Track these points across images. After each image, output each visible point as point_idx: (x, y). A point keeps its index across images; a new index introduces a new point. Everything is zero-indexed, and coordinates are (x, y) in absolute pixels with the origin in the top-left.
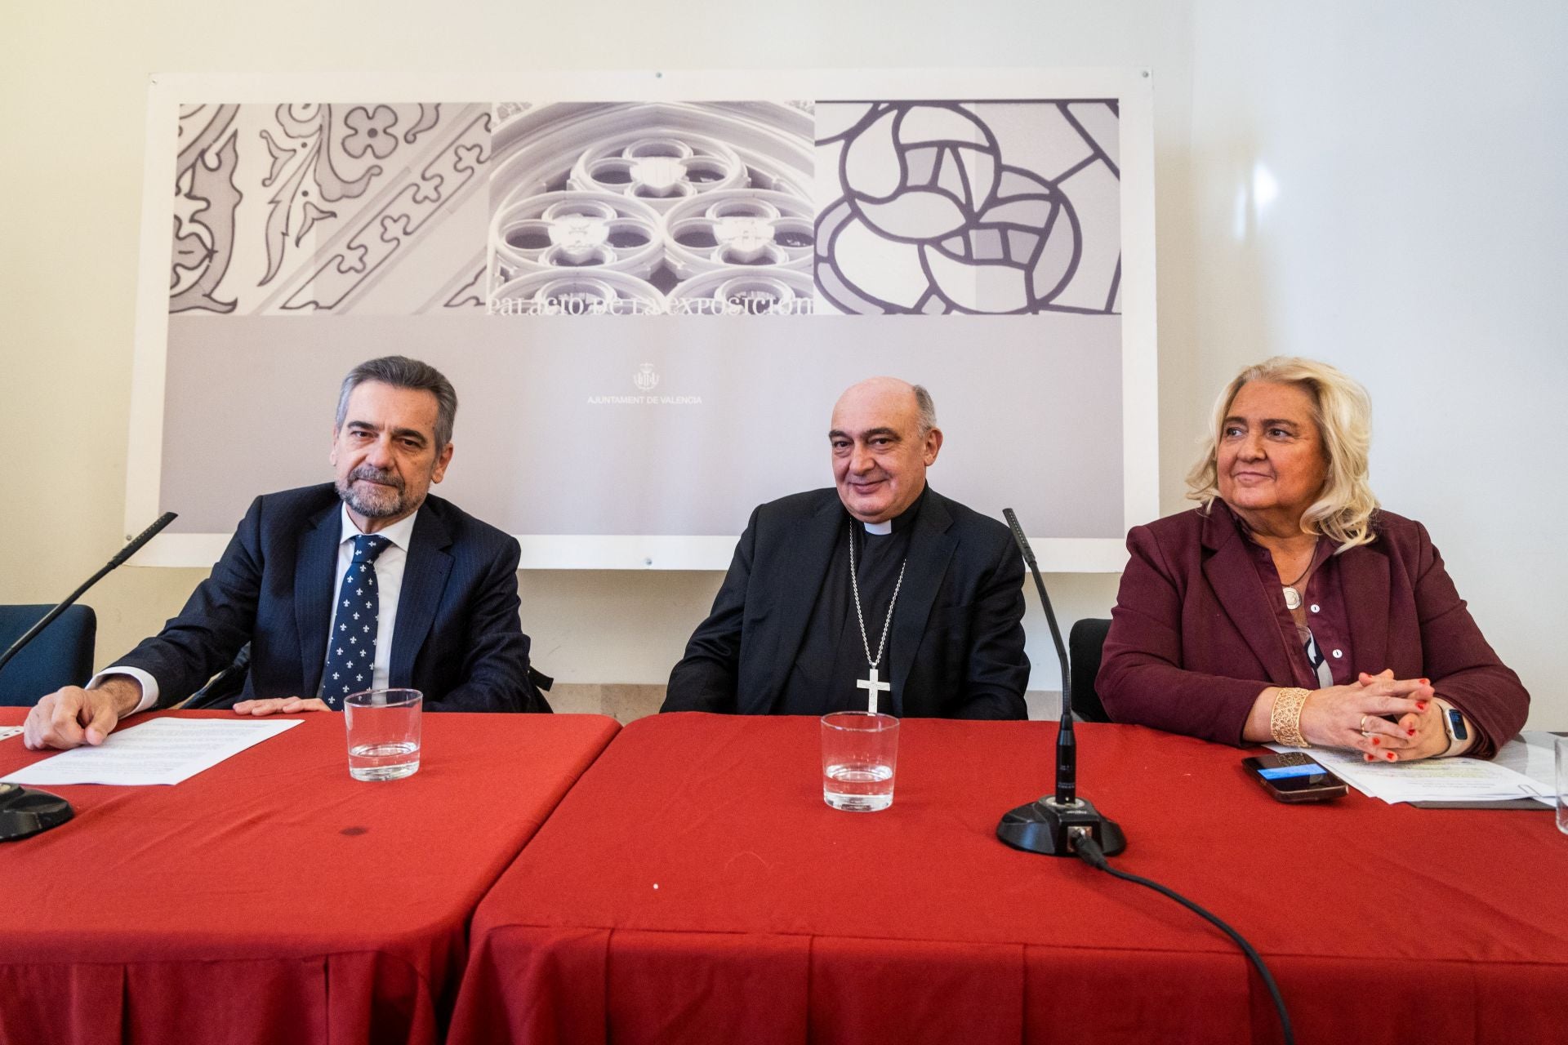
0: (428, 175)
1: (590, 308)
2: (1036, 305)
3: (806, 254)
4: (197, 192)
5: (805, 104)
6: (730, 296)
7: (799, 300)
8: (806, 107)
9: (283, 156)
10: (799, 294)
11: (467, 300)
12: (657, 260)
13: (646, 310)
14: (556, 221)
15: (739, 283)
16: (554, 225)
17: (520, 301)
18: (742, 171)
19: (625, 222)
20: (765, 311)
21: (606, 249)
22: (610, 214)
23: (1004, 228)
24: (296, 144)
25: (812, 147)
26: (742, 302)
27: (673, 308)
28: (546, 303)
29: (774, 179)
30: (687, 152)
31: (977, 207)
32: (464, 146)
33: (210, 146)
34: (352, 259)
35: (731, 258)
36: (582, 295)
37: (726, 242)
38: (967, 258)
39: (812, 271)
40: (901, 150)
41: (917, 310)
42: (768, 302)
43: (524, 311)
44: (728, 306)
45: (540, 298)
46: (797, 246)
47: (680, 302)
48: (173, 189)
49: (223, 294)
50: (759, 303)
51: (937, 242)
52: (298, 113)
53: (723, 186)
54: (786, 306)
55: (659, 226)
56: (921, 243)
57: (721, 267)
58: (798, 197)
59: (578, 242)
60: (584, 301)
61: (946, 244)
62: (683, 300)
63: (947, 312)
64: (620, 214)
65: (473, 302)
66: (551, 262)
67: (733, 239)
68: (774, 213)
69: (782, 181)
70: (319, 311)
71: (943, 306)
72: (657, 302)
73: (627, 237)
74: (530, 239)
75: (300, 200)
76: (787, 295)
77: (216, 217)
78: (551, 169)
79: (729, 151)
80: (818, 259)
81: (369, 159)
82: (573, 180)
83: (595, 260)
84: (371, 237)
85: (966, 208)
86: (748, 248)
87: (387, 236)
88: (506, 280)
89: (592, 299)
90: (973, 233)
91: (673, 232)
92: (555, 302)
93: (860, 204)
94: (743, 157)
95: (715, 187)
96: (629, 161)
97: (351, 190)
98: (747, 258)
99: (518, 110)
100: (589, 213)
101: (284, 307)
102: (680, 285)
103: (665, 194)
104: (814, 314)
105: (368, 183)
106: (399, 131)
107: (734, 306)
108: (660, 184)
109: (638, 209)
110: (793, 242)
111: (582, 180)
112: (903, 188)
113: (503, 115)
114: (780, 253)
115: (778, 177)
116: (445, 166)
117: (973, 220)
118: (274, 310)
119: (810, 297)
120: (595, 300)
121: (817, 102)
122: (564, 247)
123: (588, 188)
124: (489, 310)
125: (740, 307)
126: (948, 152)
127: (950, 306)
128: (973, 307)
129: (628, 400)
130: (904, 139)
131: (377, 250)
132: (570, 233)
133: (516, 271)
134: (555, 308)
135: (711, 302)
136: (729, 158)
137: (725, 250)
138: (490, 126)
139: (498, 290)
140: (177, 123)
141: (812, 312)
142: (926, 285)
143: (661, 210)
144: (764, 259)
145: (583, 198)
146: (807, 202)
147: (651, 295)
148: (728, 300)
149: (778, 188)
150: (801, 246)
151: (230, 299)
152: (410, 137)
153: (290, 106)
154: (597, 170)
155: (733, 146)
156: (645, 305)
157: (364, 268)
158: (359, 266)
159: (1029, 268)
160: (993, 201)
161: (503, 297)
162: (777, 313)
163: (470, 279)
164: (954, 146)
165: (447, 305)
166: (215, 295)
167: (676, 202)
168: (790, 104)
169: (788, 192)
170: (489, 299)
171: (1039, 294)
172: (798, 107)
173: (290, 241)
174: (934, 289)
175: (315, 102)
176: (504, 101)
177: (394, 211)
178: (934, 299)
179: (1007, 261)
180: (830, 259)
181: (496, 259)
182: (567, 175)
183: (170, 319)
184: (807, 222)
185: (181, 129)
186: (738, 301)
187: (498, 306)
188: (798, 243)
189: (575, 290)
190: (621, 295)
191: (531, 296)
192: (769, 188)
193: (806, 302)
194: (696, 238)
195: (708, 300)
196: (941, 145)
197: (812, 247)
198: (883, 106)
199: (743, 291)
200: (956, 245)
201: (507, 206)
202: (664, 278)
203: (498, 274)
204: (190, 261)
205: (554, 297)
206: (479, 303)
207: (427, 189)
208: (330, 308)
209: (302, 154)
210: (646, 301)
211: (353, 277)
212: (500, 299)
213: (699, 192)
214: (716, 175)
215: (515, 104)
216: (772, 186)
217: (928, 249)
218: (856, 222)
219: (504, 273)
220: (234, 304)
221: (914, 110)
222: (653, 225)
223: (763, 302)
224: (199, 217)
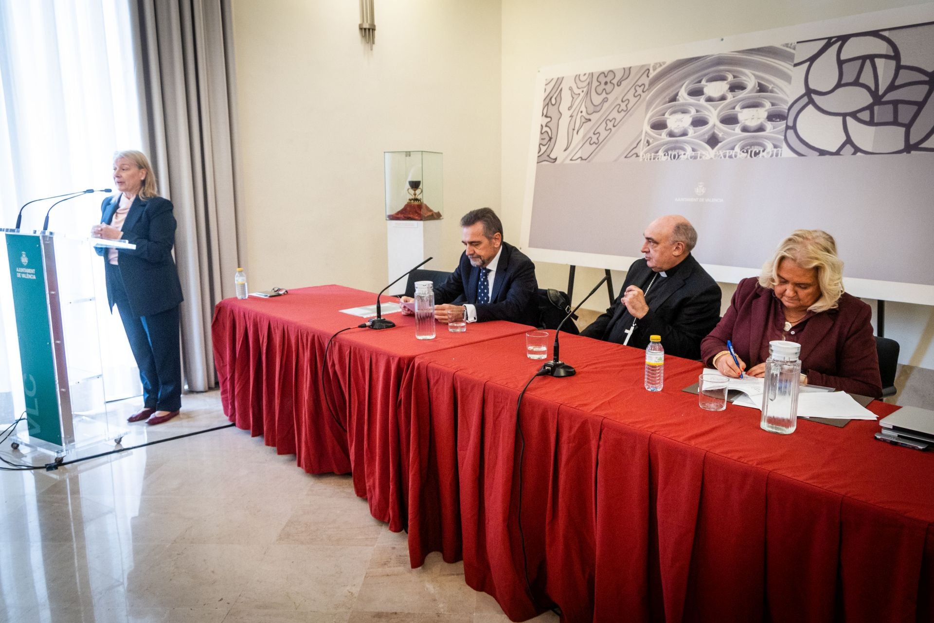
0: (624, 100)
1: (680, 157)
2: (909, 148)
3: (782, 125)
4: (548, 115)
5: (791, 44)
6: (742, 149)
7: (775, 150)
8: (792, 46)
9: (575, 97)
10: (775, 147)
11: (632, 155)
12: (711, 133)
13: (704, 157)
14: (670, 117)
15: (746, 142)
16: (669, 118)
17: (653, 154)
18: (755, 84)
19: (699, 115)
20: (758, 156)
21: (689, 128)
22: (693, 111)
23: (895, 103)
24: (579, 91)
25: (791, 67)
26: (747, 152)
27: (715, 156)
28: (663, 155)
29: (770, 87)
30: (730, 77)
31: (881, 92)
32: (638, 85)
33: (553, 96)
34: (594, 139)
35: (745, 129)
36: (677, 151)
37: (743, 122)
38: (871, 123)
39: (784, 134)
40: (841, 63)
41: (838, 153)
42: (759, 151)
43: (654, 159)
44: (740, 154)
45: (661, 153)
46: (777, 121)
47: (719, 153)
48: (541, 114)
49: (553, 156)
50: (755, 152)
51: (854, 115)
52: (582, 78)
53: (745, 93)
54: (768, 153)
55: (713, 115)
56: (844, 115)
57: (740, 134)
58: (781, 95)
59: (678, 126)
60: (678, 154)
61: (859, 115)
62: (720, 151)
63: (854, 153)
64: (697, 111)
65: (635, 155)
66: (667, 135)
67: (747, 120)
68: (768, 105)
69: (774, 87)
70: (582, 161)
71: (853, 150)
72: (709, 153)
73: (699, 122)
74: (659, 126)
75: (580, 114)
76: (769, 146)
77: (553, 125)
78: (670, 93)
79: (750, 75)
80: (788, 127)
81: (604, 95)
82: (680, 97)
83: (684, 134)
84: (601, 129)
85: (874, 93)
86: (753, 124)
87: (607, 128)
88: (648, 145)
89: (682, 152)
90: (876, 108)
91: (719, 119)
92: (666, 154)
93: (814, 96)
94: (756, 77)
95: (741, 93)
96: (704, 85)
97: (597, 109)
98: (752, 129)
99: (661, 65)
100: (684, 112)
101: (571, 160)
102: (720, 144)
103: (718, 100)
104: (782, 156)
105: (602, 106)
106: (615, 81)
107: (743, 154)
108: (716, 94)
109: (706, 109)
110: (776, 119)
111: (683, 97)
112: (839, 85)
113: (654, 69)
114: (769, 126)
115: (773, 85)
116: (630, 96)
117: (877, 99)
118: (568, 161)
119: (781, 148)
120: (683, 153)
121: (798, 43)
122: (673, 129)
123: (685, 99)
124: (641, 159)
125: (746, 154)
126: (868, 62)
127: (857, 150)
128: (870, 150)
129: (692, 200)
130: (843, 57)
131: (604, 134)
132: (676, 122)
133: (653, 141)
134: (666, 157)
135: (733, 152)
136: (750, 78)
137: (742, 126)
138: (649, 74)
139: (645, 149)
140: (544, 87)
141: (781, 155)
142: (844, 138)
143: (715, 107)
144: (761, 129)
145: (683, 105)
146: (785, 97)
147: (706, 149)
148: (741, 151)
149: (772, 91)
150: (780, 121)
151: (554, 157)
152: (619, 84)
153: (580, 75)
154: (689, 91)
155: (751, 71)
156: (703, 155)
157: (598, 142)
158: (597, 142)
159: (908, 127)
160: (892, 87)
161: (647, 152)
162: (763, 156)
163: (635, 145)
164: (872, 58)
165: (626, 157)
166: (551, 156)
167: (722, 103)
168: (784, 46)
169: (777, 93)
170: (641, 154)
171: (913, 141)
172: (787, 47)
173: (575, 132)
174: (849, 141)
175: (588, 72)
176: (656, 62)
177: (610, 117)
178: (848, 146)
179: (895, 122)
180: (794, 128)
181: (646, 136)
182: (677, 95)
183: (537, 166)
184: (784, 107)
185: (545, 90)
186: (745, 151)
187: (644, 157)
188: (778, 120)
189: (674, 149)
190: (694, 150)
191: (657, 152)
192: (767, 92)
193: (778, 151)
194: (730, 120)
195: (731, 151)
196: (864, 58)
197: (785, 121)
198: (834, 39)
199: (747, 146)
200: (865, 115)
201: (652, 111)
202: (713, 141)
203: (645, 142)
204: (544, 142)
205: (667, 151)
206: (637, 156)
207: (623, 106)
208: (586, 160)
209: (582, 95)
210: (704, 153)
211: (594, 146)
212: (645, 154)
213: (734, 97)
214: (742, 87)
215: (659, 63)
216: (769, 91)
217: (849, 119)
218: (810, 107)
219: (648, 142)
220: (556, 159)
221: (852, 40)
222: (711, 115)
223: (757, 151)
224: (548, 125)
